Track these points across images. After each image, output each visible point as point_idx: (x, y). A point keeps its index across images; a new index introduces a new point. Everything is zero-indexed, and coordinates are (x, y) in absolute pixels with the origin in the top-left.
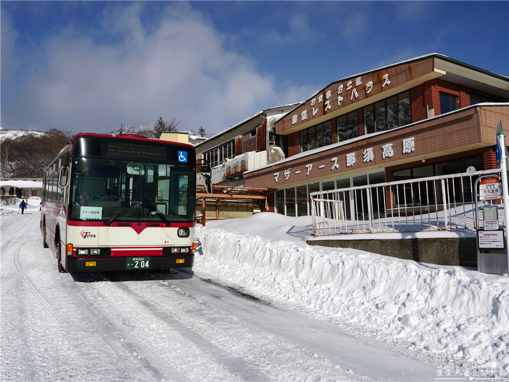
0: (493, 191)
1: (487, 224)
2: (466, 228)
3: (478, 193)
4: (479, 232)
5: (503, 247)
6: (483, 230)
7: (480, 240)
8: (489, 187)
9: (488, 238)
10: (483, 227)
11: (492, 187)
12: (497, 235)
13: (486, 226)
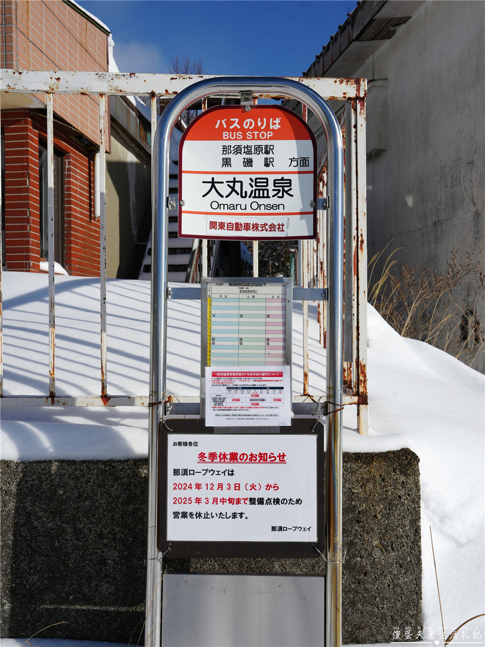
0: (260, 189)
1: (222, 391)
2: (52, 396)
3: (176, 191)
4: (172, 438)
5: (312, 537)
6: (199, 427)
7: (171, 494)
8: (237, 161)
9: (225, 480)
10: (199, 408)
11: (258, 160)
12: (282, 457)
13: (218, 401)
